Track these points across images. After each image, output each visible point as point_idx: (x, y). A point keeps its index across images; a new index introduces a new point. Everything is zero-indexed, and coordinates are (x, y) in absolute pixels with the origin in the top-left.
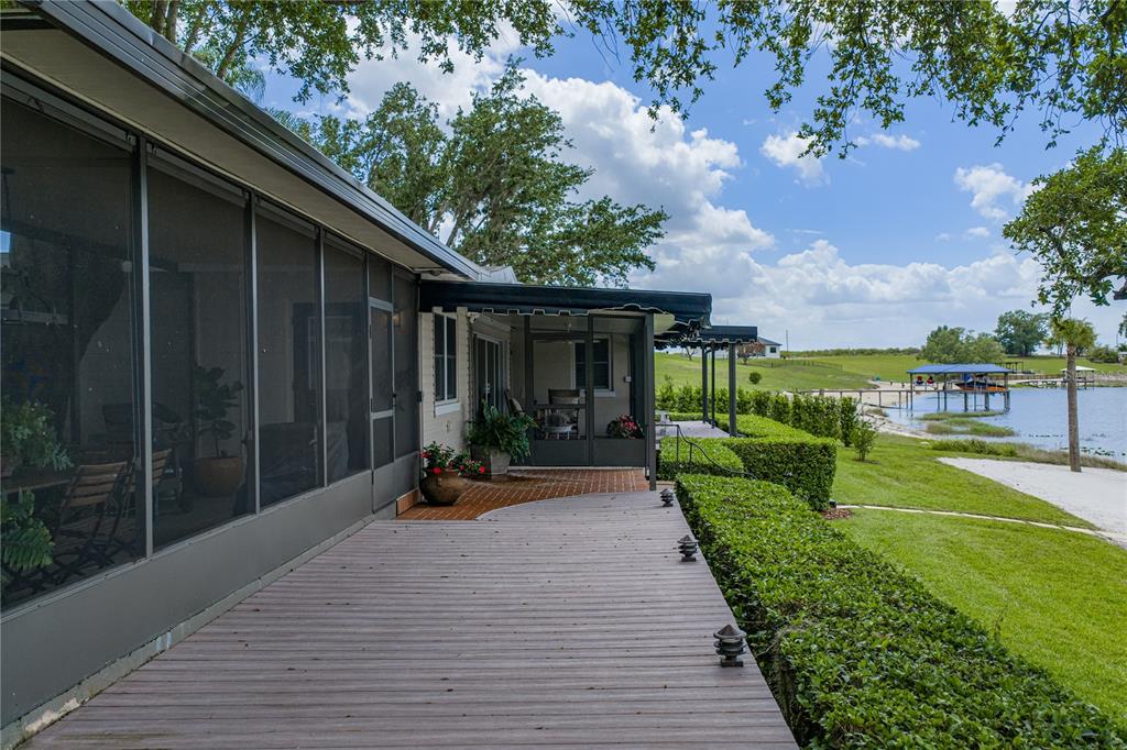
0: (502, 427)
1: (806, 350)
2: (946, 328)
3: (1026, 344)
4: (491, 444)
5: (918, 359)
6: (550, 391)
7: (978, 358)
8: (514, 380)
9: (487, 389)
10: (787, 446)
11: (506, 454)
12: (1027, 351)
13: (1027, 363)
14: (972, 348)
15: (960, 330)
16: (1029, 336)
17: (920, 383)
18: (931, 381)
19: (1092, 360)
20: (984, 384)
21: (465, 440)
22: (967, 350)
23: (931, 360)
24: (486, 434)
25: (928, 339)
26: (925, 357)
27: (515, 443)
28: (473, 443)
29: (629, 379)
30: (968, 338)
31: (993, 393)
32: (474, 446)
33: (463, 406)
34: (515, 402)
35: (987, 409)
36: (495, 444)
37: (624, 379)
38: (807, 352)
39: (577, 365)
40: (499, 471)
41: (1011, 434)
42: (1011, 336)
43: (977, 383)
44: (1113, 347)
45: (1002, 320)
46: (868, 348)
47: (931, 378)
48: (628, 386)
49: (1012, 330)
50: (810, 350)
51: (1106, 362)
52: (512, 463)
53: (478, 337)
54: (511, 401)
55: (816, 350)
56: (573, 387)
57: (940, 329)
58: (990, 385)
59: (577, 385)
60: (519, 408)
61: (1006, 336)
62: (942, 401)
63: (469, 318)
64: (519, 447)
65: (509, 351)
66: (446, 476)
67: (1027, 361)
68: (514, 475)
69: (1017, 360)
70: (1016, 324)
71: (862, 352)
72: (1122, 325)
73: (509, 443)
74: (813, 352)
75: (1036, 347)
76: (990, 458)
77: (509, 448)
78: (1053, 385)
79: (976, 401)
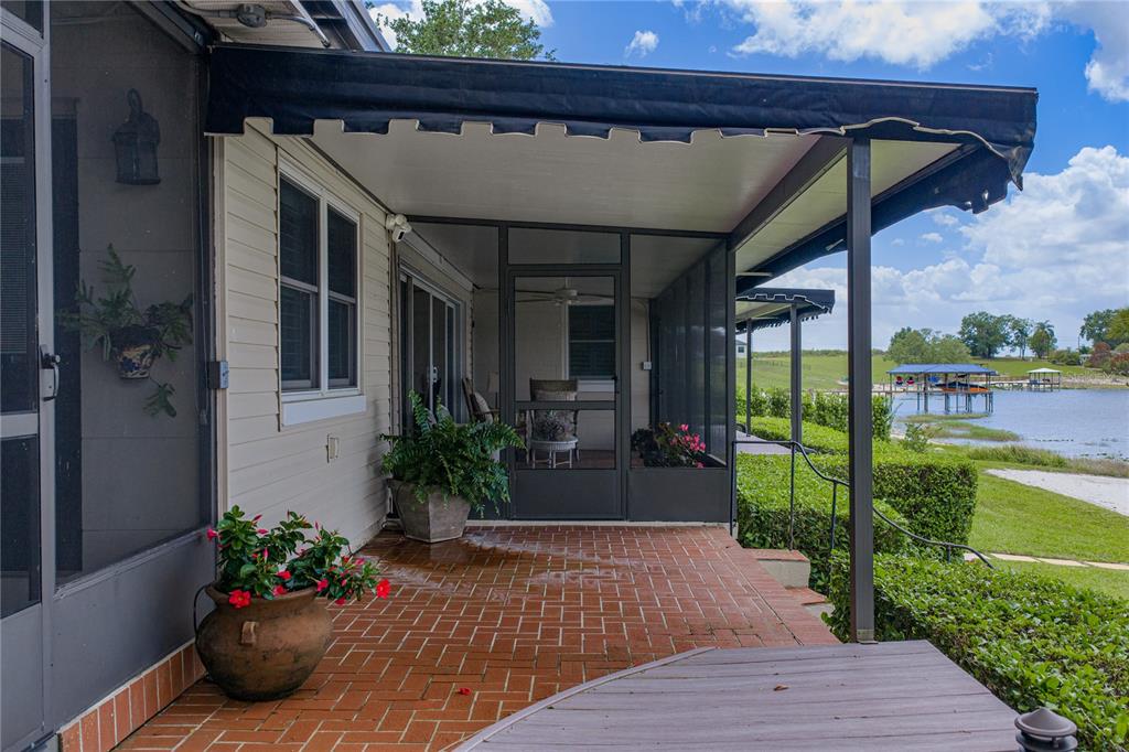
0: (454, 447)
1: (769, 350)
2: (909, 329)
3: (989, 346)
4: (430, 482)
5: (885, 360)
6: (532, 382)
7: (945, 360)
8: (478, 365)
9: (433, 377)
10: (904, 468)
11: (459, 502)
12: (990, 353)
13: (990, 365)
14: (938, 349)
15: (928, 332)
16: (992, 338)
17: (899, 384)
18: (911, 381)
19: (1054, 362)
20: (966, 385)
21: (379, 471)
22: (933, 353)
23: (898, 361)
24: (422, 460)
25: (894, 341)
26: (892, 358)
27: (479, 479)
28: (395, 477)
29: (648, 365)
30: (935, 339)
31: (975, 395)
32: (397, 484)
33: (375, 404)
34: (479, 398)
35: (970, 411)
36: (438, 480)
37: (642, 364)
38: (772, 353)
39: (571, 344)
40: (448, 532)
41: (1015, 438)
42: (976, 340)
43: (960, 384)
44: (1074, 349)
45: (966, 322)
46: (832, 349)
47: (911, 379)
48: (647, 374)
49: (975, 331)
50: (774, 350)
51: (1068, 364)
52: (473, 515)
53: (415, 282)
54: (473, 397)
55: (780, 351)
56: (565, 376)
57: (903, 330)
58: (972, 386)
59: (572, 372)
60: (484, 407)
61: (969, 338)
62: (922, 402)
63: (389, 232)
64: (487, 485)
65: (469, 321)
66: (273, 613)
67: (991, 363)
68: (476, 541)
69: (981, 362)
70: (980, 326)
71: (826, 353)
72: (1083, 328)
73: (468, 479)
74: (777, 353)
75: (999, 350)
76: (1038, 469)
77: (467, 489)
78: (1020, 387)
79: (957, 402)
